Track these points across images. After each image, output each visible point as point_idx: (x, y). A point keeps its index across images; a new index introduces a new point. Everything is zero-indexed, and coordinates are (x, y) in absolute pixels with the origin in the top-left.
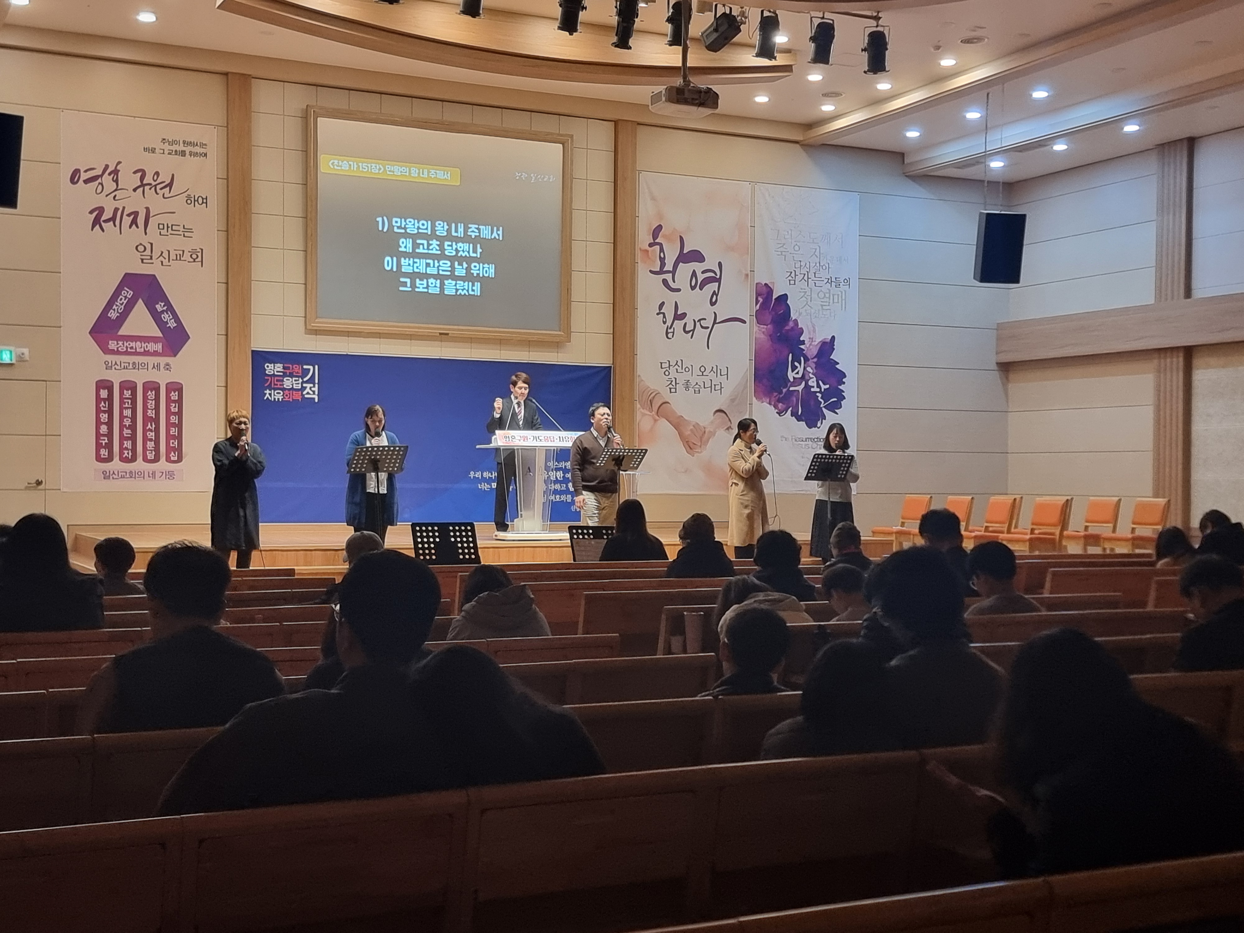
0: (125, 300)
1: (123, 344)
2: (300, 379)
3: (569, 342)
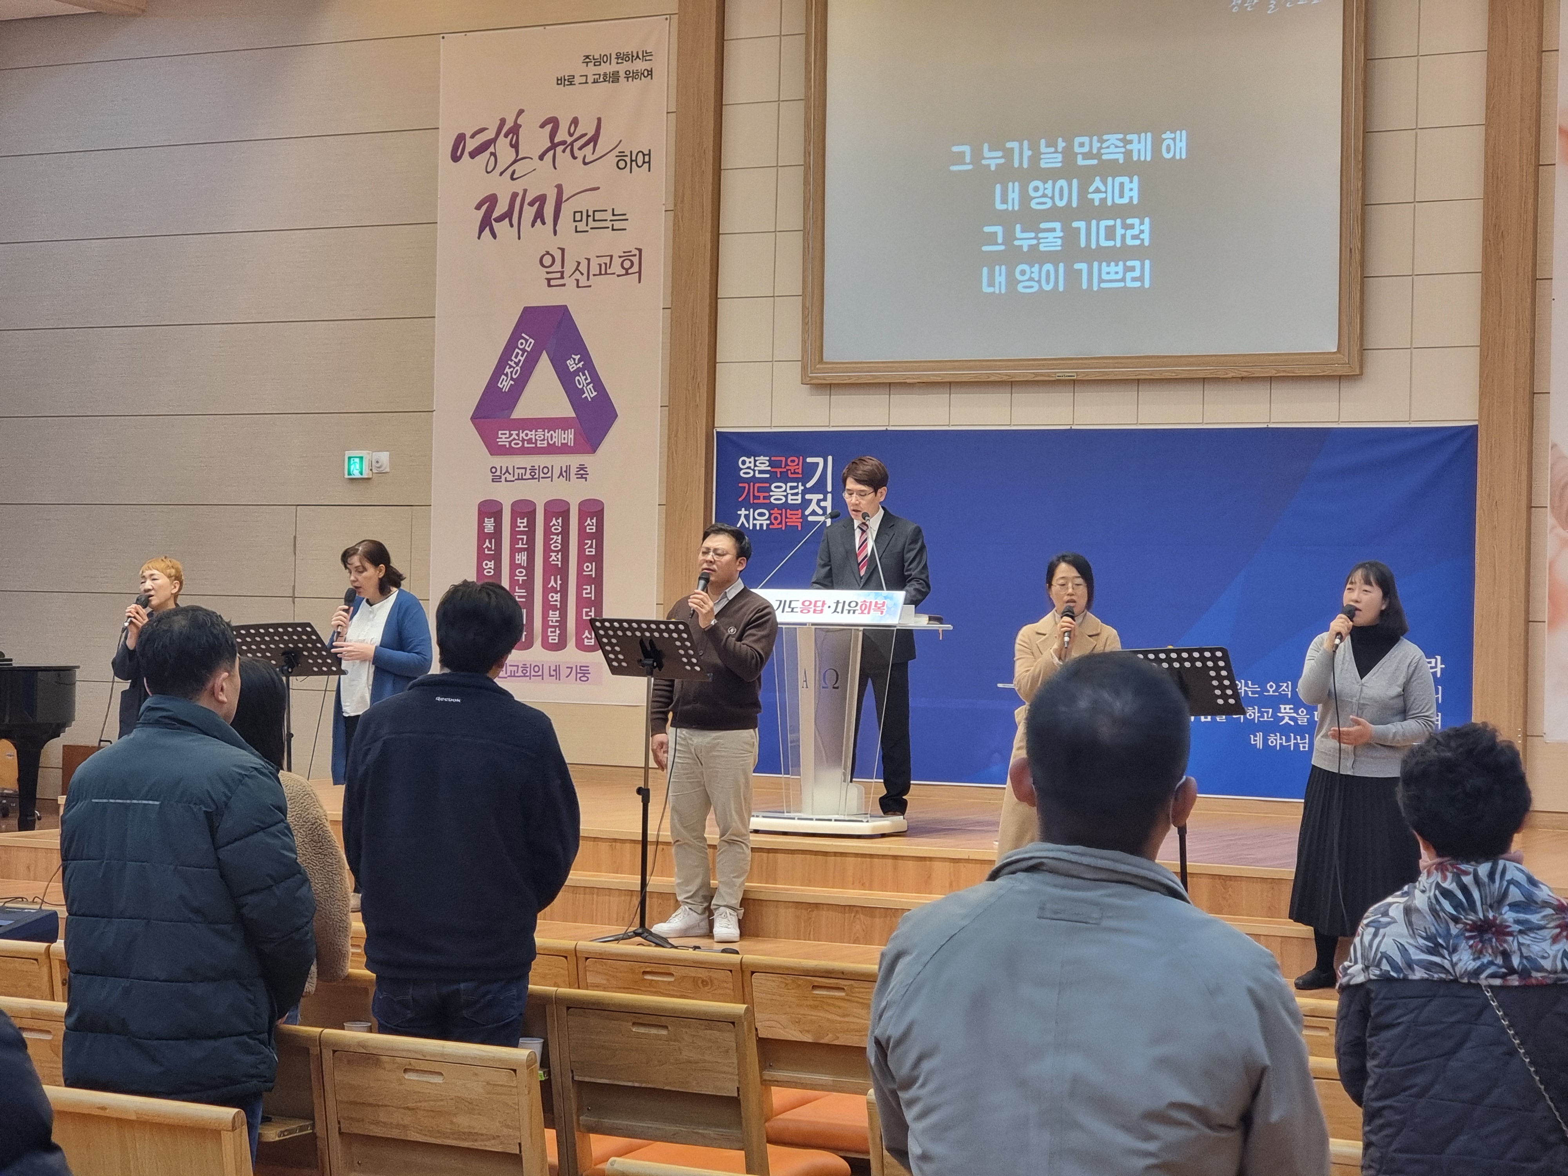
0: (522, 356)
1: (518, 435)
2: (800, 484)
3: (1358, 373)
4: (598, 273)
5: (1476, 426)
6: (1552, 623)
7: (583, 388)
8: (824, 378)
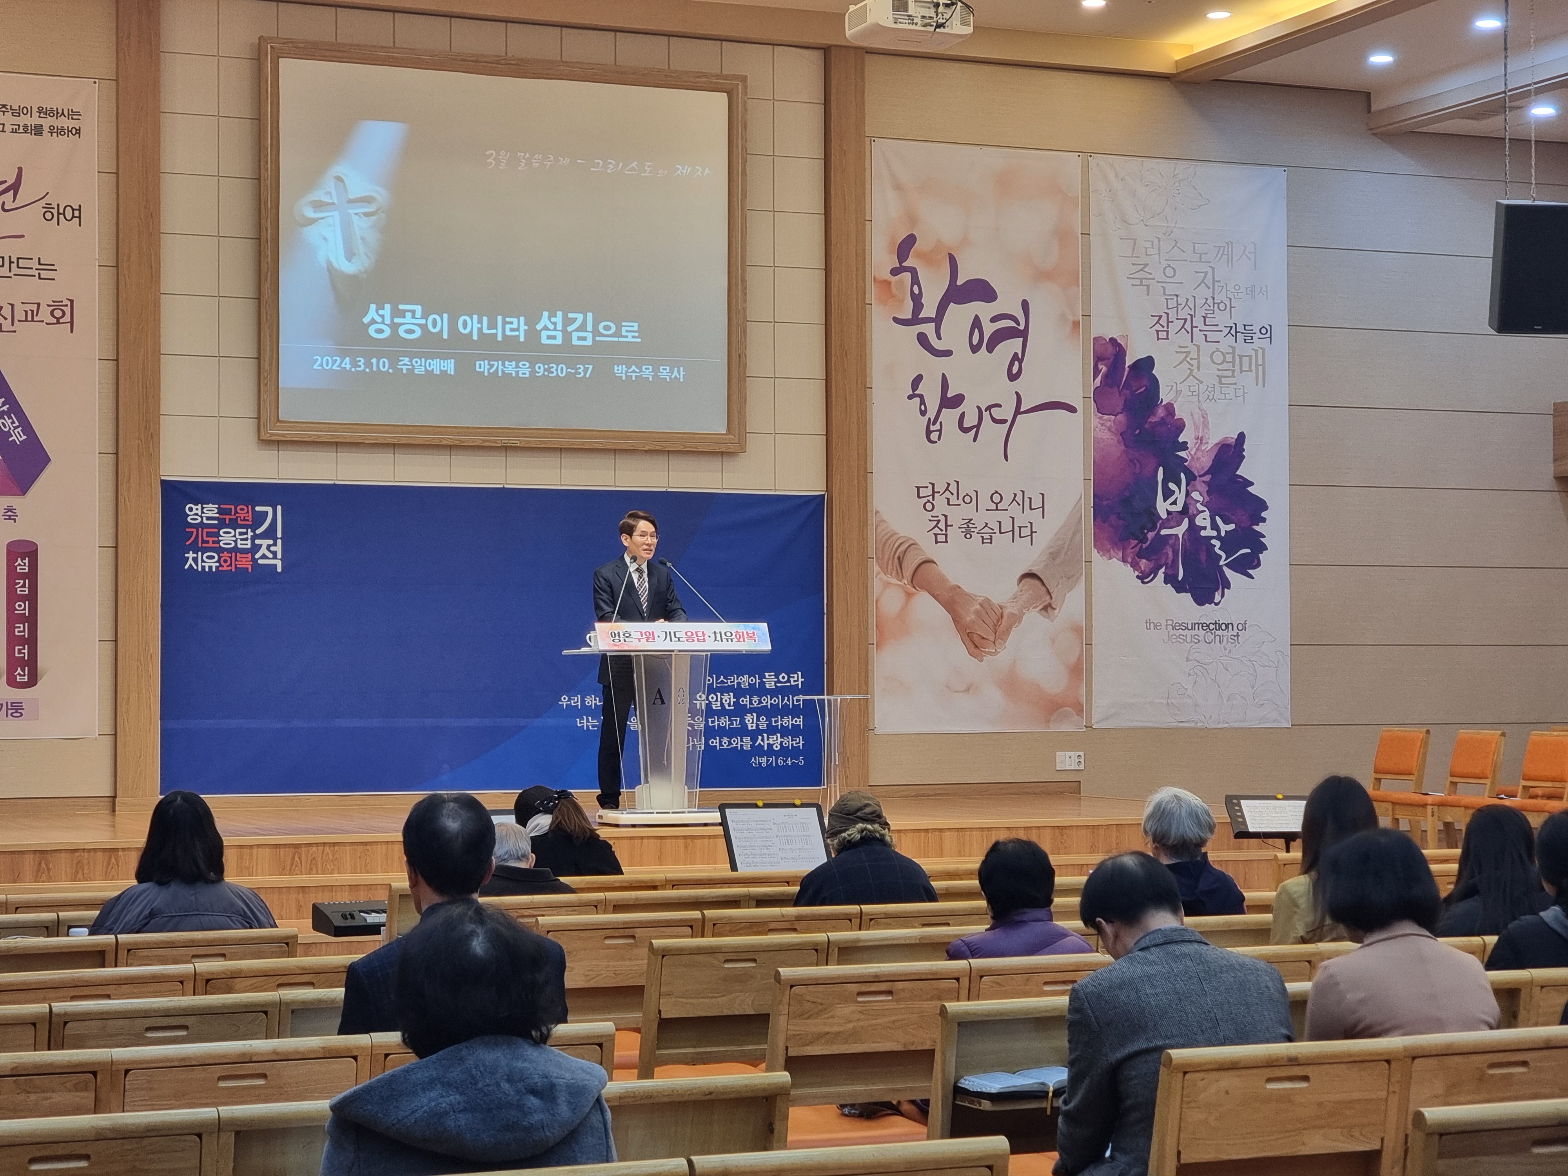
2: (250, 530)
3: (740, 450)
4: (24, 319)
5: (823, 495)
6: (878, 645)
7: (9, 431)
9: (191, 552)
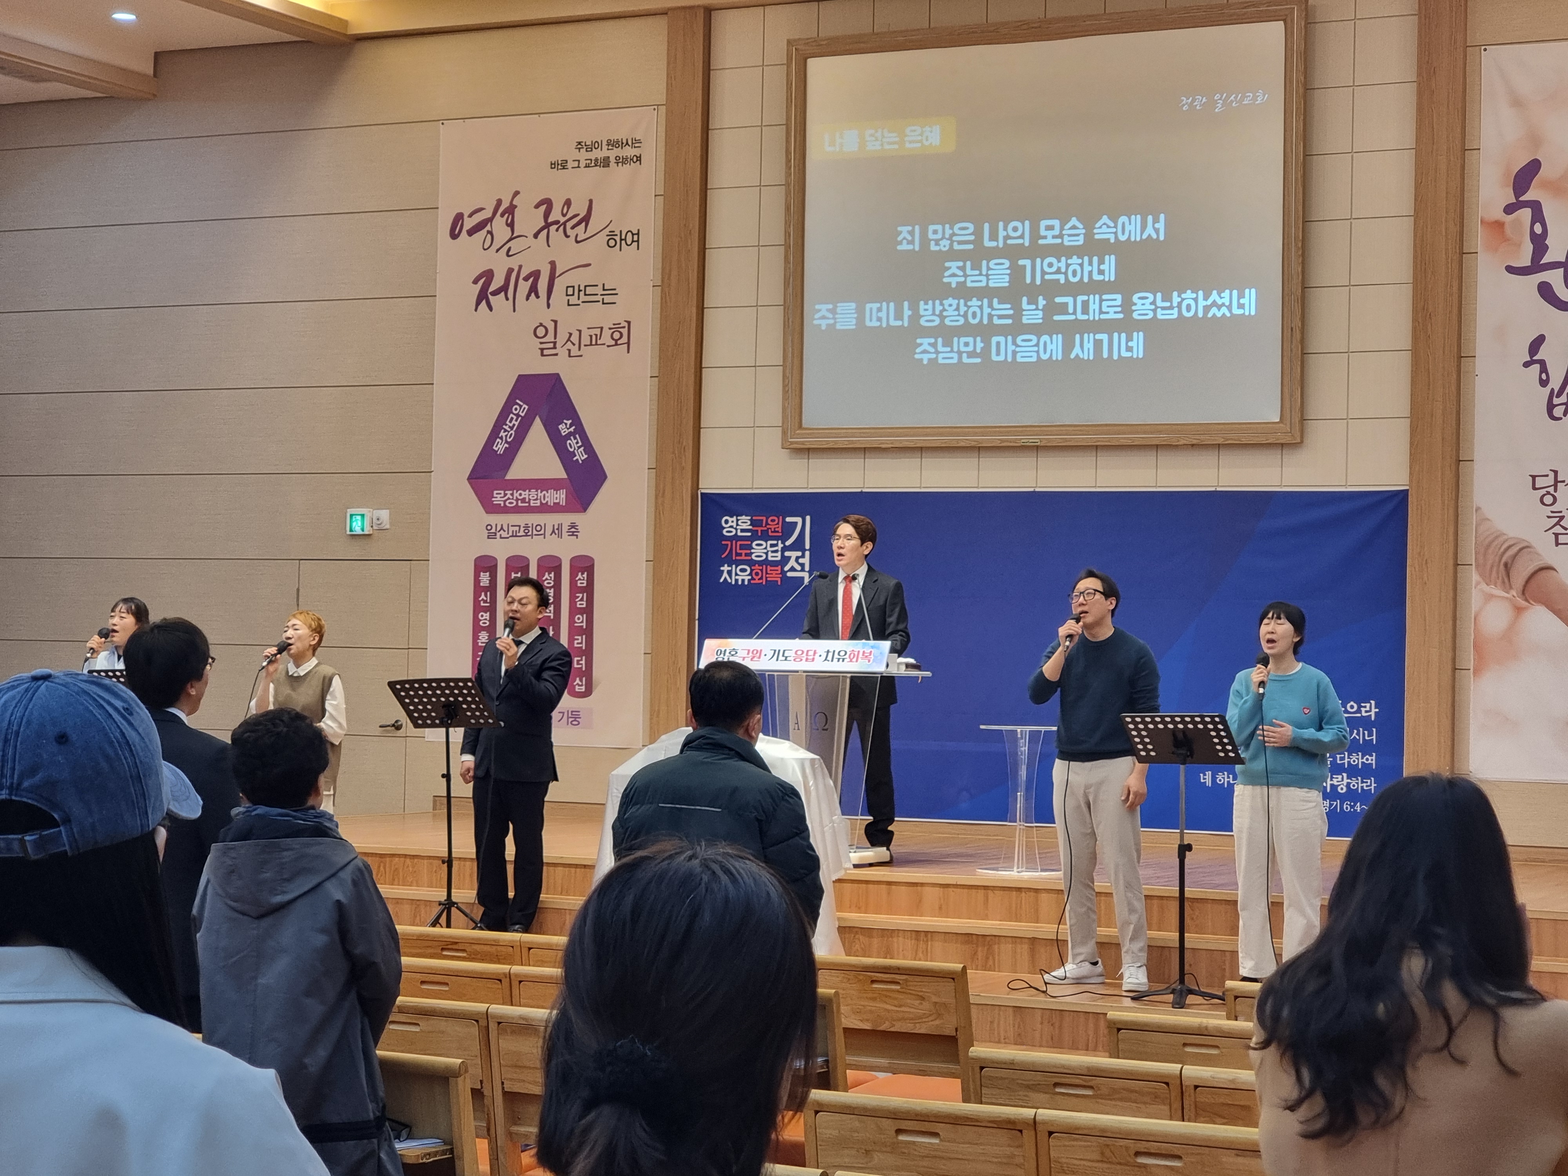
0: (516, 420)
1: (512, 494)
2: (780, 542)
3: (1299, 441)
4: (589, 343)
5: (1407, 490)
6: (1477, 671)
7: (574, 452)
8: (803, 443)
9: (726, 565)
